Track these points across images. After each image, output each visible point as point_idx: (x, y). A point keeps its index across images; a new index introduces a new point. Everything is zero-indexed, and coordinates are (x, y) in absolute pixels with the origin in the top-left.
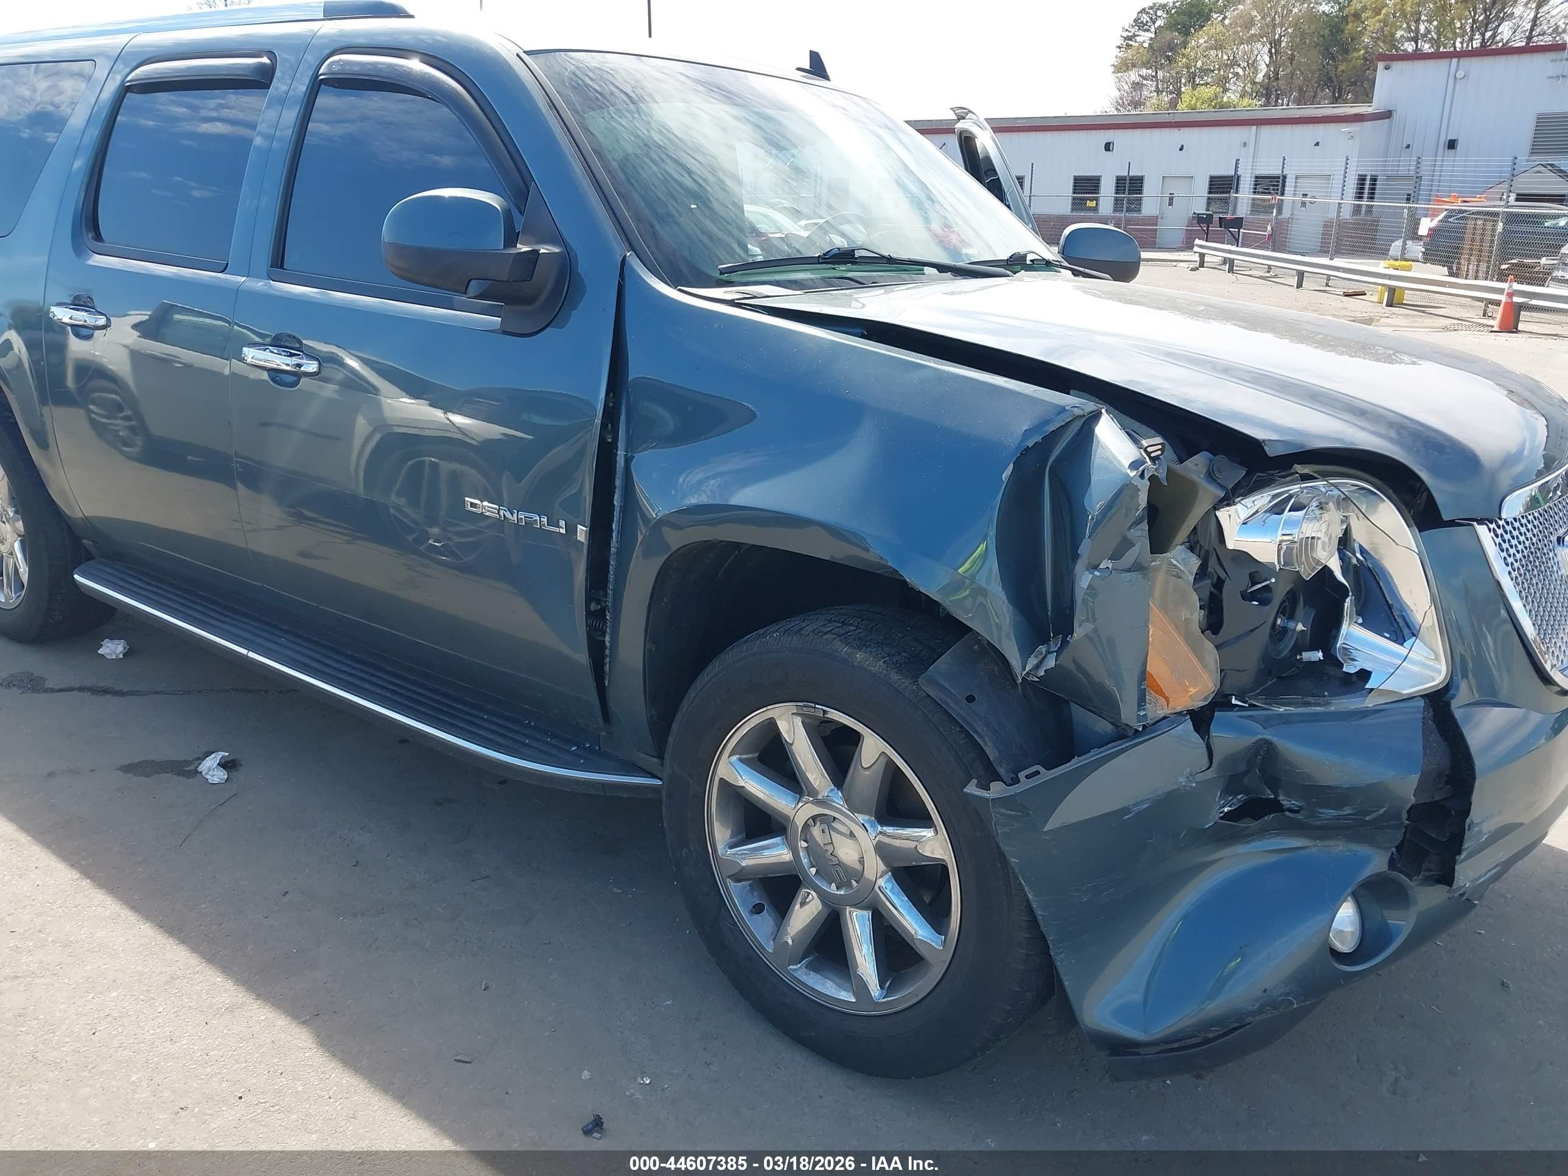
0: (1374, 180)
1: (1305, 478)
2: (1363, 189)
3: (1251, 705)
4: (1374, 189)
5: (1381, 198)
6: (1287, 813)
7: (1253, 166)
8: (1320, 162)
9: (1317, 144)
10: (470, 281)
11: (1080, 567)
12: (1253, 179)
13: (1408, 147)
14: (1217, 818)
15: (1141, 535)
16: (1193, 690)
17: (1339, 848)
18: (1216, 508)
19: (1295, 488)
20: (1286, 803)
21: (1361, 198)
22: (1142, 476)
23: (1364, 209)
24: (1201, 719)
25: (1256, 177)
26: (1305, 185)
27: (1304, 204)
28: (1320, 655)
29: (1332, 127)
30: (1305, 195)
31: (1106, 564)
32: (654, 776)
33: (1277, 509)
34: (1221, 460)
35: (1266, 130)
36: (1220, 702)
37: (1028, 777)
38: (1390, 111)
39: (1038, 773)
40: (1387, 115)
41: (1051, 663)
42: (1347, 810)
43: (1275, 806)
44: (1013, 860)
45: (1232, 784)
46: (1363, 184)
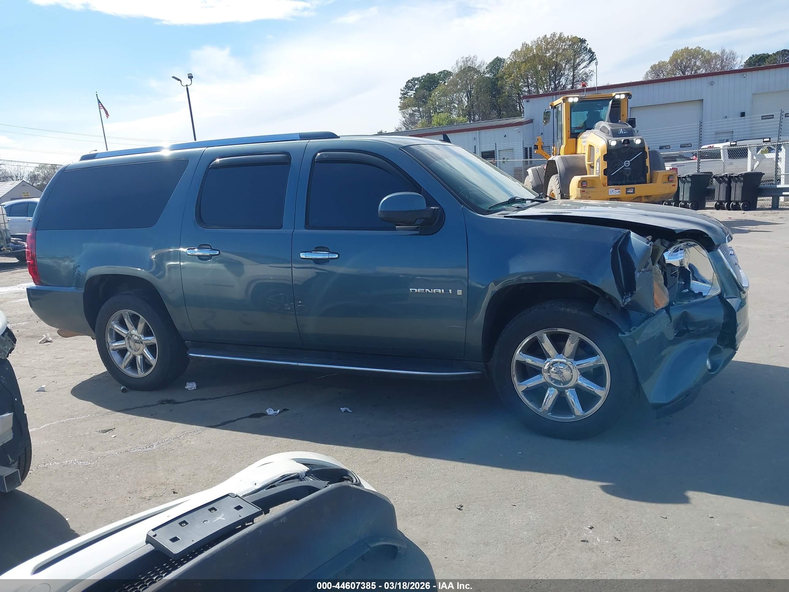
0: (530, 148)
1: (681, 242)
2: (527, 154)
3: (677, 304)
4: (531, 154)
5: (535, 157)
6: (691, 332)
7: (480, 148)
8: (508, 144)
9: (505, 136)
10: (416, 220)
11: (636, 272)
12: (481, 154)
13: (542, 134)
14: (674, 336)
15: (650, 261)
16: (663, 302)
17: (704, 340)
18: (663, 253)
19: (679, 245)
20: (690, 329)
21: (527, 158)
22: (651, 245)
23: (529, 162)
24: (667, 309)
25: (482, 153)
26: (503, 154)
27: (504, 162)
28: (688, 290)
29: (510, 128)
30: (504, 159)
31: (643, 270)
32: (478, 371)
33: (676, 251)
34: (664, 240)
35: (483, 132)
36: (670, 304)
37: (633, 329)
38: (532, 120)
39: (635, 329)
40: (531, 121)
41: (629, 300)
42: (707, 327)
43: (688, 331)
44: (631, 354)
45: (677, 326)
46: (527, 152)
